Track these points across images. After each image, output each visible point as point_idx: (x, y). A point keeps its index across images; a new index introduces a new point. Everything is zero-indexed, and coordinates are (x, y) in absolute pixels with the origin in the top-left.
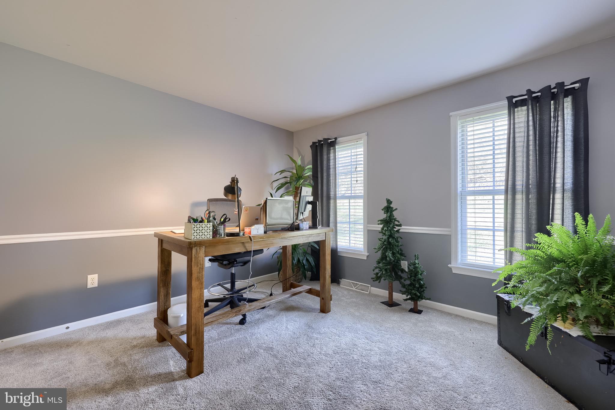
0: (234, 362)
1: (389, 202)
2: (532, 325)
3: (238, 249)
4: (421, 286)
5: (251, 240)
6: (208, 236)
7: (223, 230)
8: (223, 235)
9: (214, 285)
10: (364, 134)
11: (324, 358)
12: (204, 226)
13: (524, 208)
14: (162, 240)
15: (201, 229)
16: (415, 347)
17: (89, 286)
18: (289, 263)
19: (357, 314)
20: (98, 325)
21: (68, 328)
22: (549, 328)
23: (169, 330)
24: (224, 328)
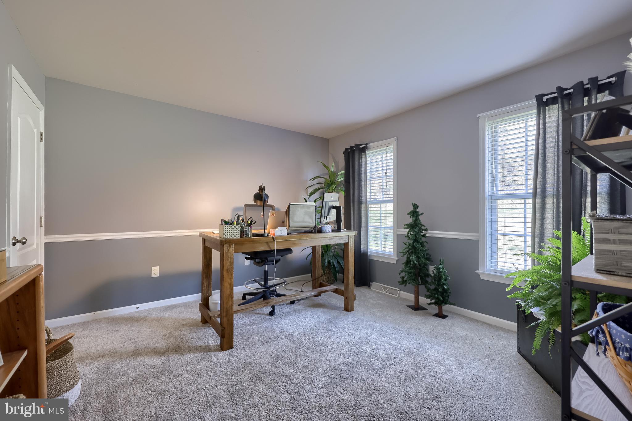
0: (259, 343)
1: (415, 206)
2: (537, 330)
3: (262, 248)
4: (445, 291)
5: (274, 240)
6: (237, 236)
7: (249, 231)
8: (249, 235)
9: (250, 280)
10: (393, 140)
11: (336, 347)
12: (233, 227)
13: (555, 212)
14: (205, 239)
15: (231, 229)
16: (426, 346)
17: (153, 276)
18: (319, 264)
19: (379, 314)
20: (159, 308)
21: (138, 308)
22: (552, 333)
23: (209, 313)
24: (256, 317)
